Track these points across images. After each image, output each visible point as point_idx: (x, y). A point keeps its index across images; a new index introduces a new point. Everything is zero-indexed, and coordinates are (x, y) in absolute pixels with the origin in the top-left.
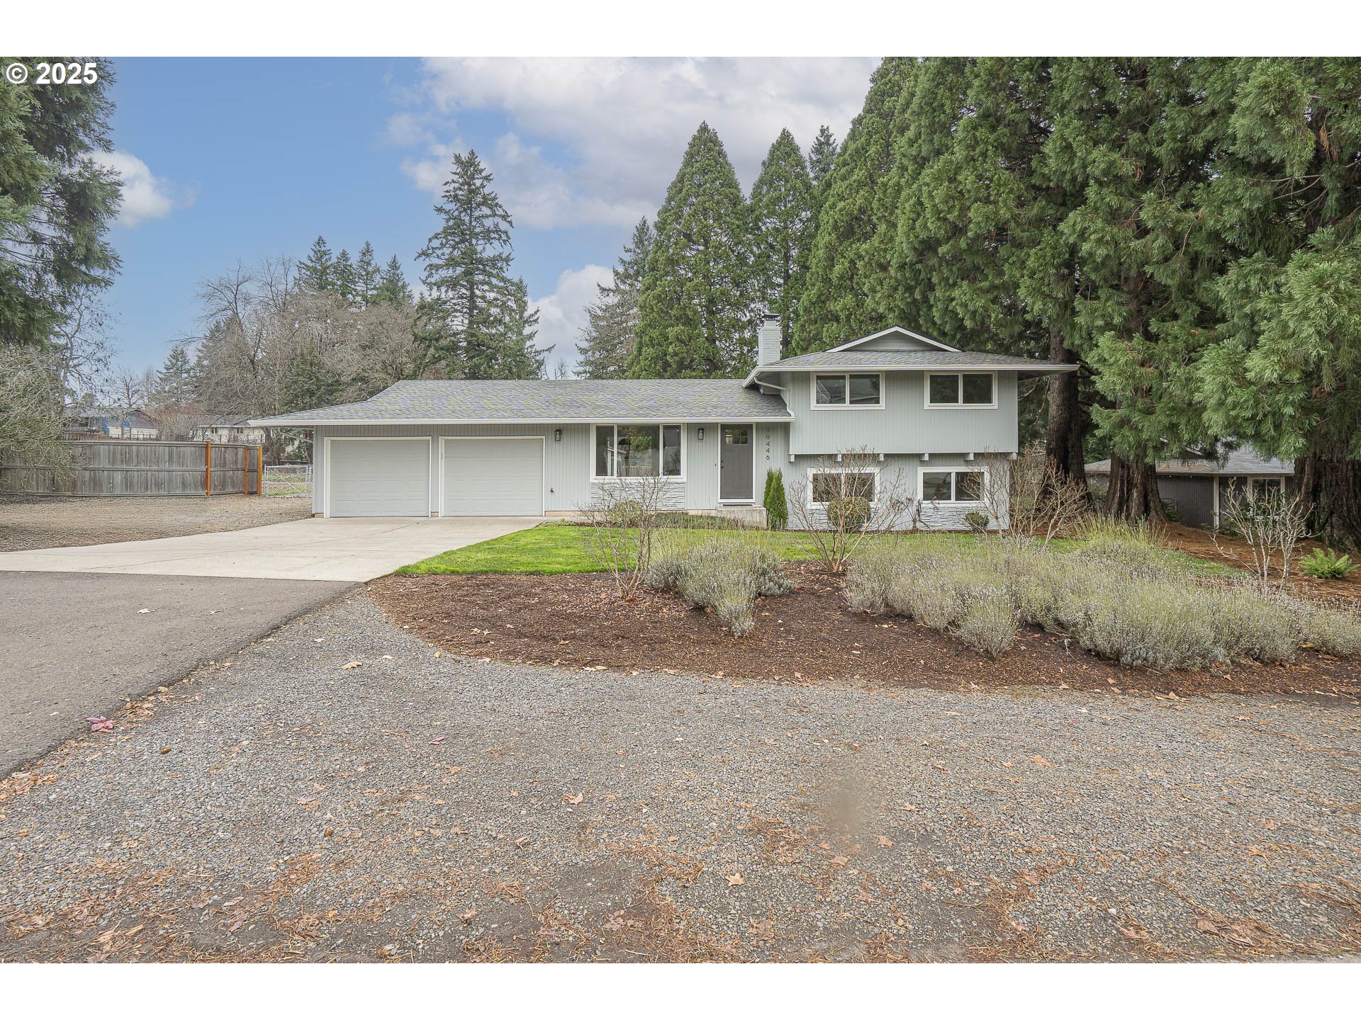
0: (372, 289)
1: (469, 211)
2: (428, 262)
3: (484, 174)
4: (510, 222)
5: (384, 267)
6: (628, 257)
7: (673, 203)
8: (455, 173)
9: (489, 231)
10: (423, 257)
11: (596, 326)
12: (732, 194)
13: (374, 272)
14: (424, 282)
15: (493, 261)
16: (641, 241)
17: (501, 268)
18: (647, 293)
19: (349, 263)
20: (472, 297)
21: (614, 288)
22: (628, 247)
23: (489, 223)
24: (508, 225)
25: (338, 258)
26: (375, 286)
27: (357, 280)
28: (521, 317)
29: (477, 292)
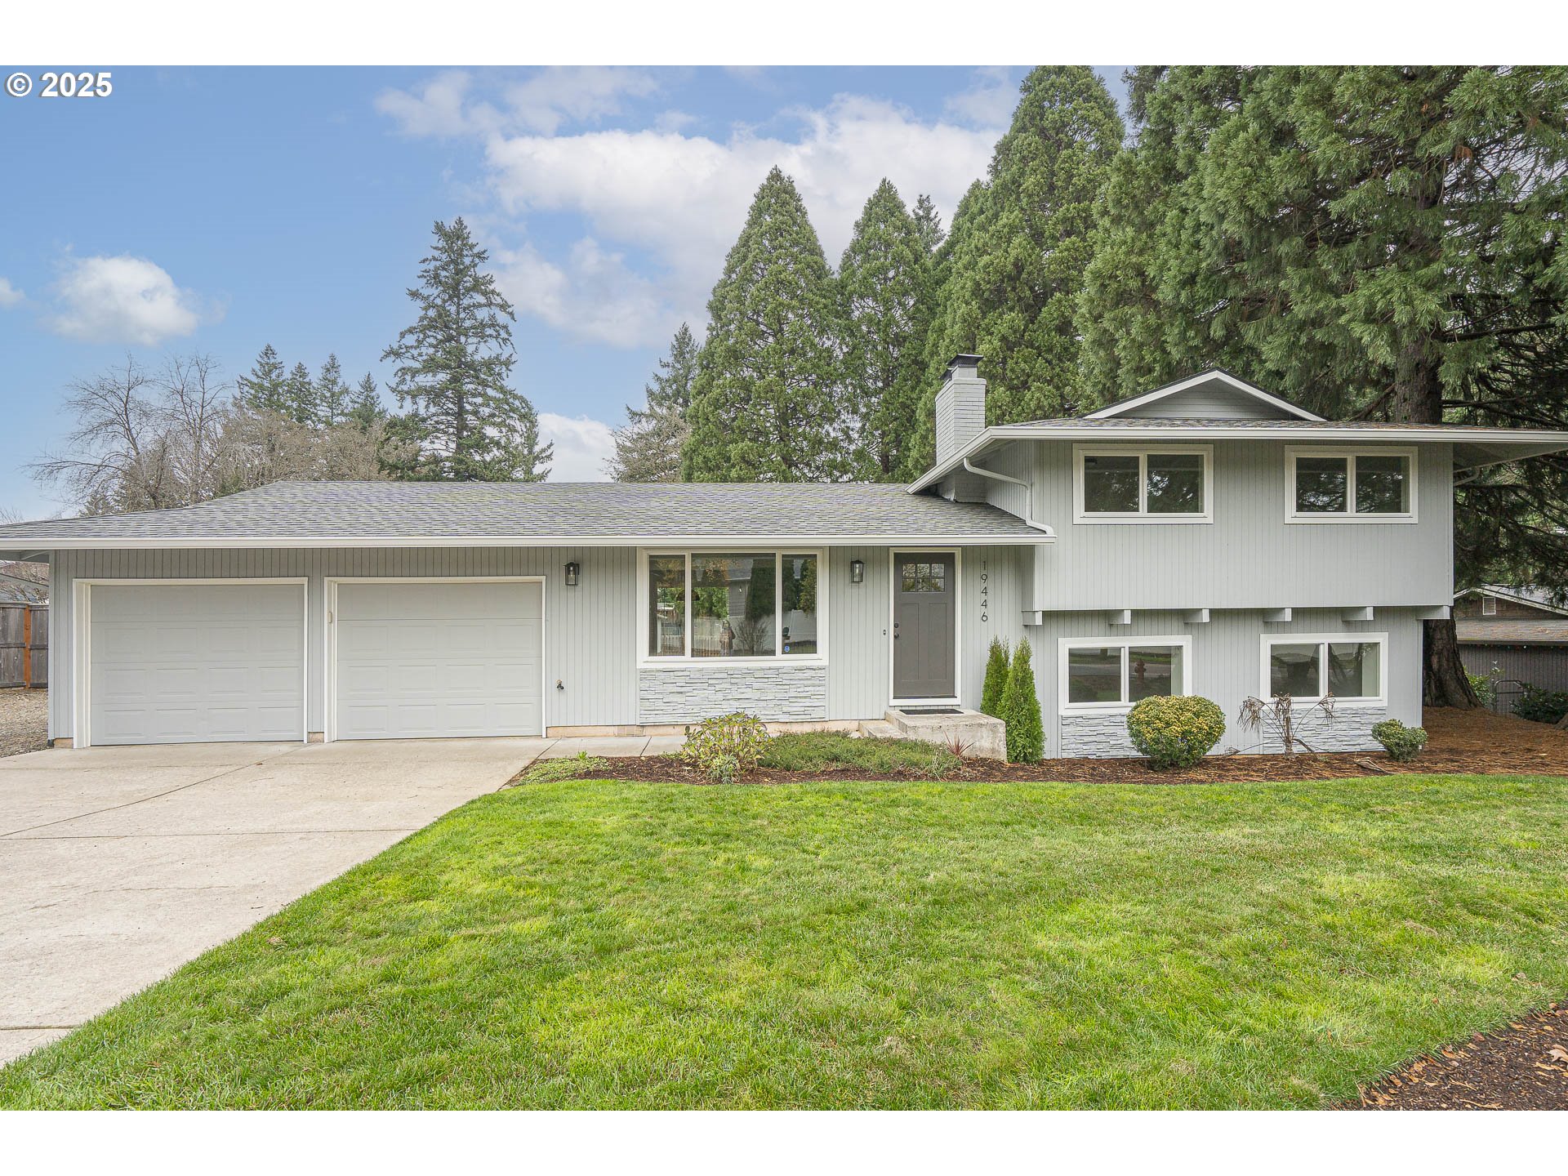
0: (338, 414)
1: (456, 299)
2: (399, 364)
3: (476, 250)
4: (511, 314)
5: (356, 388)
6: (665, 374)
7: (734, 276)
8: (436, 248)
9: (483, 325)
10: (392, 357)
11: (626, 461)
12: (816, 263)
13: (341, 393)
14: (393, 390)
15: (489, 364)
16: (682, 354)
17: (499, 374)
18: (700, 397)
19: (307, 380)
20: (460, 414)
21: (648, 412)
22: (665, 361)
23: (482, 314)
24: (509, 317)
25: (293, 374)
26: (342, 411)
27: (318, 401)
28: (530, 452)
29: (468, 407)
